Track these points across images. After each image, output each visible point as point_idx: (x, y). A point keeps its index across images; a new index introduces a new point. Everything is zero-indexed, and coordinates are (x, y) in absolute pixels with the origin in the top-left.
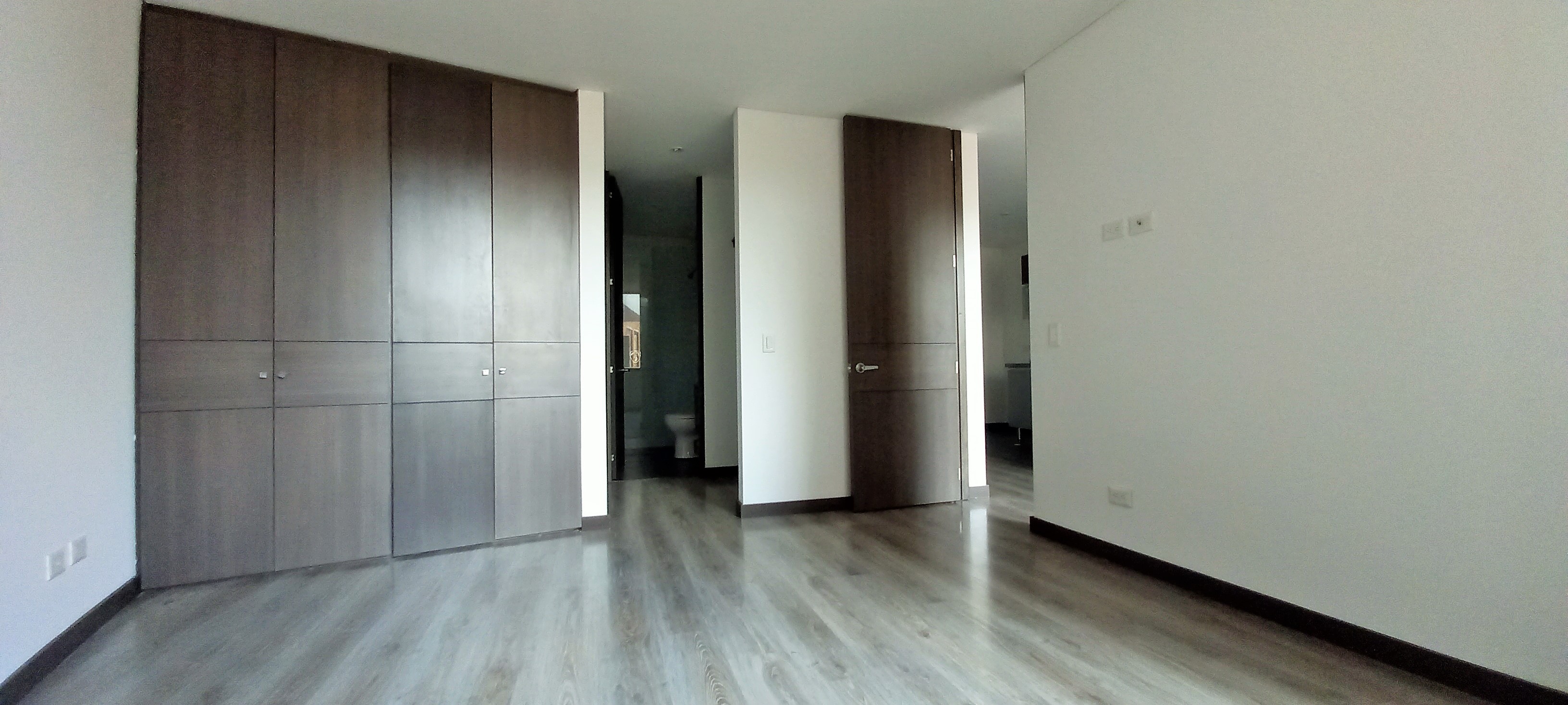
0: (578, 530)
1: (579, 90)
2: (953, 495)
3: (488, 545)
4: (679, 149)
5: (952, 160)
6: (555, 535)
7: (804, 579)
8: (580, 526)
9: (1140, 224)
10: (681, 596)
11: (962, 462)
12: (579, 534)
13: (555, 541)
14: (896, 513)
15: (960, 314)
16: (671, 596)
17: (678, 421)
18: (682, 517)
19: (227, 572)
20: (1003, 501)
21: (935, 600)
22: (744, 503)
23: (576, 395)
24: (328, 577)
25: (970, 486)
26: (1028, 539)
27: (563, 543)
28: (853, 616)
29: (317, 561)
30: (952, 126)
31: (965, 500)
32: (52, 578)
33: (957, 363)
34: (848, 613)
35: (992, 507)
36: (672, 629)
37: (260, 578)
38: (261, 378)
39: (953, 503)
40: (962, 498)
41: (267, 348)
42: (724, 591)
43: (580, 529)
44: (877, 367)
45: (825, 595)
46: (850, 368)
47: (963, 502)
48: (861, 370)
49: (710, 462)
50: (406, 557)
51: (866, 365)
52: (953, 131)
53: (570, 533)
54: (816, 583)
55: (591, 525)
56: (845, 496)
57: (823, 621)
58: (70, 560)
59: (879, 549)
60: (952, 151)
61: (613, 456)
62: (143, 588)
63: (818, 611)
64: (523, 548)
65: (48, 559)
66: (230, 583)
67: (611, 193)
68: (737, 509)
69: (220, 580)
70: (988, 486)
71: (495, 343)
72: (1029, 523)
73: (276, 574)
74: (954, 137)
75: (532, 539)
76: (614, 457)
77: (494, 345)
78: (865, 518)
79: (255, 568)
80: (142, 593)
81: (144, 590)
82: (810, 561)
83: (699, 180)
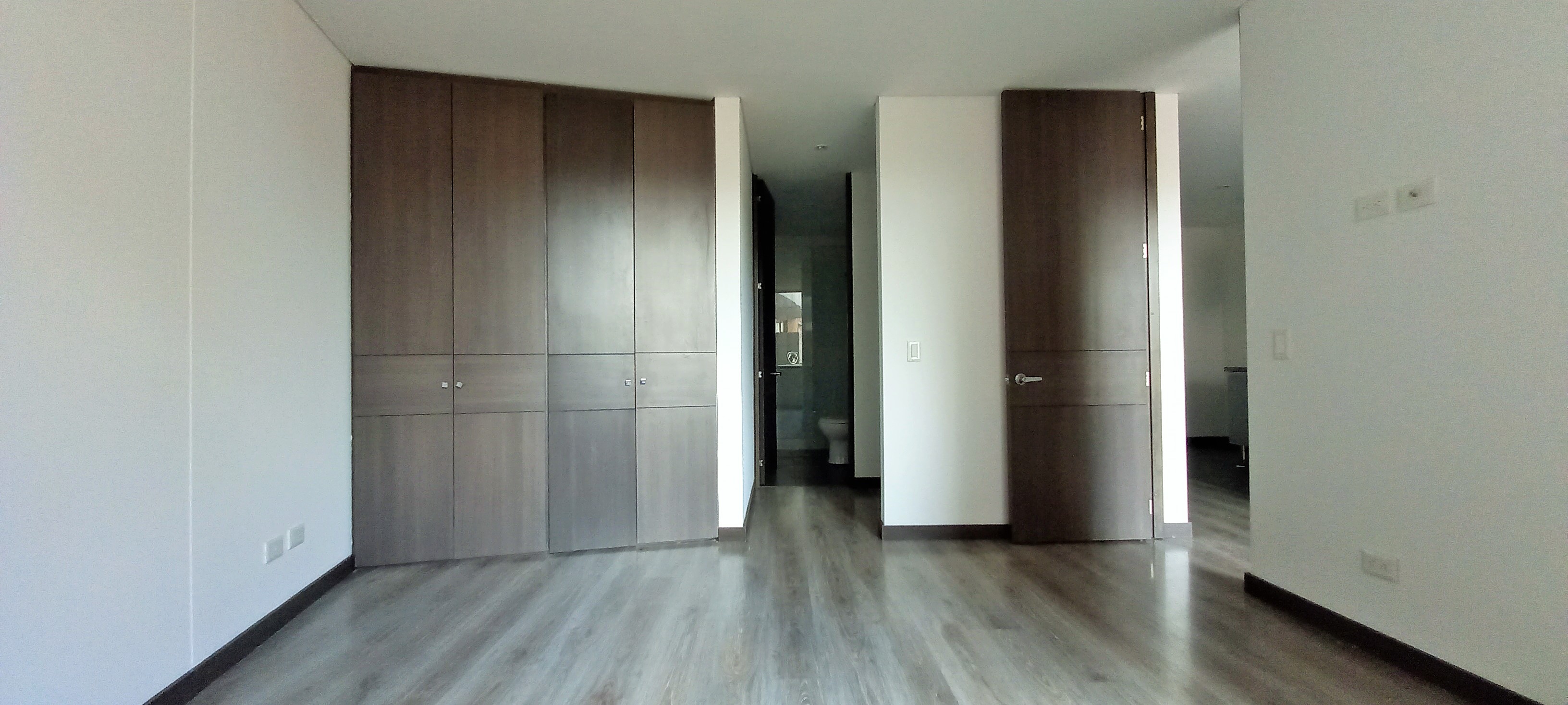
0: (715, 540)
1: (716, 99)
2: (1142, 532)
3: (631, 548)
4: (823, 147)
5: (1142, 129)
6: (692, 544)
7: (938, 628)
8: (717, 537)
9: (1414, 195)
10: (798, 632)
11: (1154, 493)
12: (716, 544)
13: (691, 550)
14: (1065, 548)
15: (1153, 314)
16: (788, 628)
17: (831, 426)
18: (820, 533)
19: (418, 557)
20: (1211, 544)
21: (1098, 678)
22: (886, 524)
23: (712, 405)
24: (495, 568)
25: (1165, 522)
26: (1241, 601)
27: (698, 553)
28: (987, 684)
29: (487, 552)
30: (1143, 88)
31: (1157, 539)
32: (269, 562)
33: (1148, 373)
34: (982, 679)
35: (1195, 553)
36: (779, 673)
37: (443, 564)
38: (443, 388)
39: (1142, 541)
40: (1154, 537)
41: (447, 361)
42: (845, 631)
43: (717, 539)
44: (1041, 379)
45: (959, 653)
46: (1008, 379)
47: (1155, 541)
48: (1021, 382)
49: (859, 472)
50: (560, 554)
51: (1027, 376)
52: (1144, 93)
53: (708, 543)
54: (952, 634)
55: (728, 536)
56: (1002, 524)
57: (950, 688)
58: (288, 545)
59: (1035, 595)
60: (1142, 118)
61: (762, 461)
62: (356, 566)
63: (946, 672)
64: (661, 554)
65: (265, 547)
66: (422, 566)
67: (760, 197)
68: (877, 528)
69: (411, 564)
70: (1191, 523)
71: (636, 354)
72: (1244, 579)
73: (457, 562)
74: (1146, 101)
75: (671, 546)
76: (762, 463)
77: (636, 356)
78: (1028, 553)
79: (439, 556)
80: (355, 571)
81: (356, 568)
82: (948, 603)
83: (848, 177)
